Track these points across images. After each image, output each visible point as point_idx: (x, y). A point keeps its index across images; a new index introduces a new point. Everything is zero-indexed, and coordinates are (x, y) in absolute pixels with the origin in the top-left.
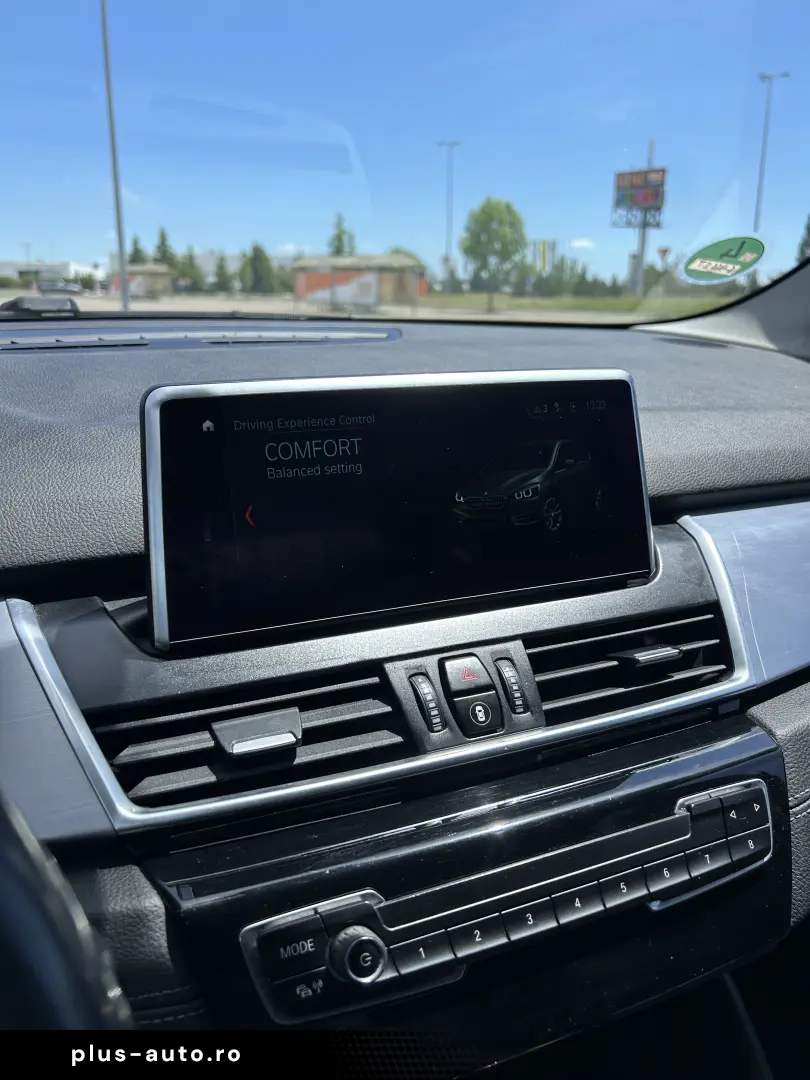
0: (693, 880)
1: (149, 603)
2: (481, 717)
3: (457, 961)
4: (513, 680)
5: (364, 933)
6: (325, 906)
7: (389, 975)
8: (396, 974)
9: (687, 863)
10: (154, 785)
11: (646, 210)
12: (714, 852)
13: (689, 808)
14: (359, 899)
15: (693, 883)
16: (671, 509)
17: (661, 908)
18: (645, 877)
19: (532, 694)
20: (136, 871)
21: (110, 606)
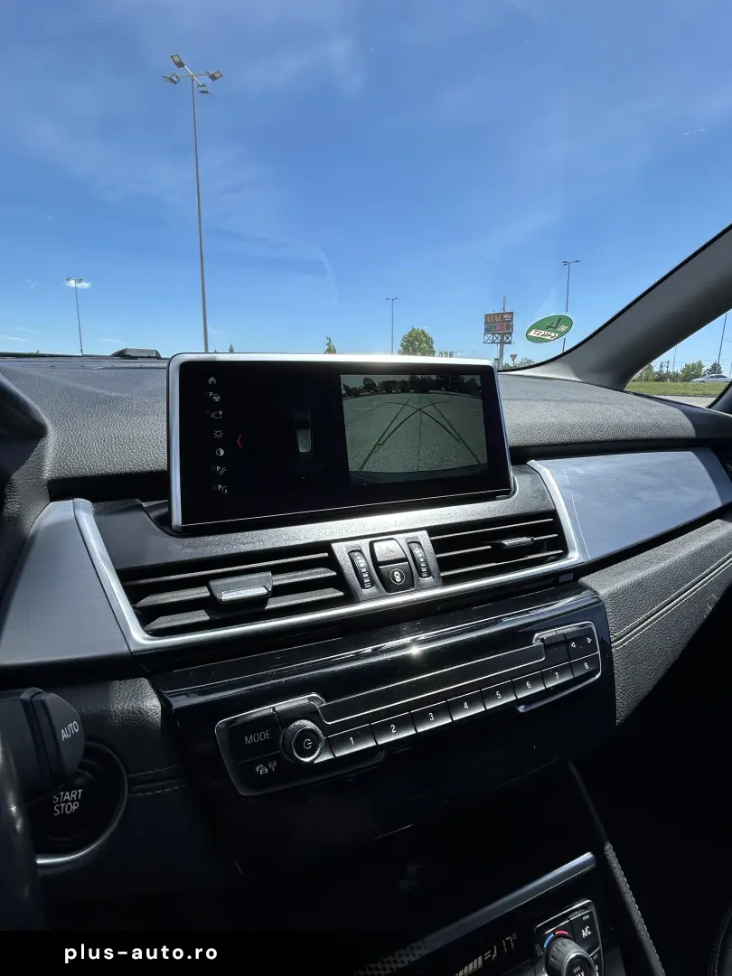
0: (547, 690)
1: (169, 505)
2: (398, 579)
3: (378, 747)
4: (420, 555)
5: (309, 725)
6: (282, 706)
7: (327, 757)
8: (332, 757)
9: (542, 678)
10: (163, 622)
11: (503, 335)
12: (562, 671)
13: (542, 640)
14: (307, 701)
15: (547, 693)
16: (523, 455)
17: (527, 710)
18: (514, 687)
19: (433, 565)
20: (145, 682)
21: (144, 505)
